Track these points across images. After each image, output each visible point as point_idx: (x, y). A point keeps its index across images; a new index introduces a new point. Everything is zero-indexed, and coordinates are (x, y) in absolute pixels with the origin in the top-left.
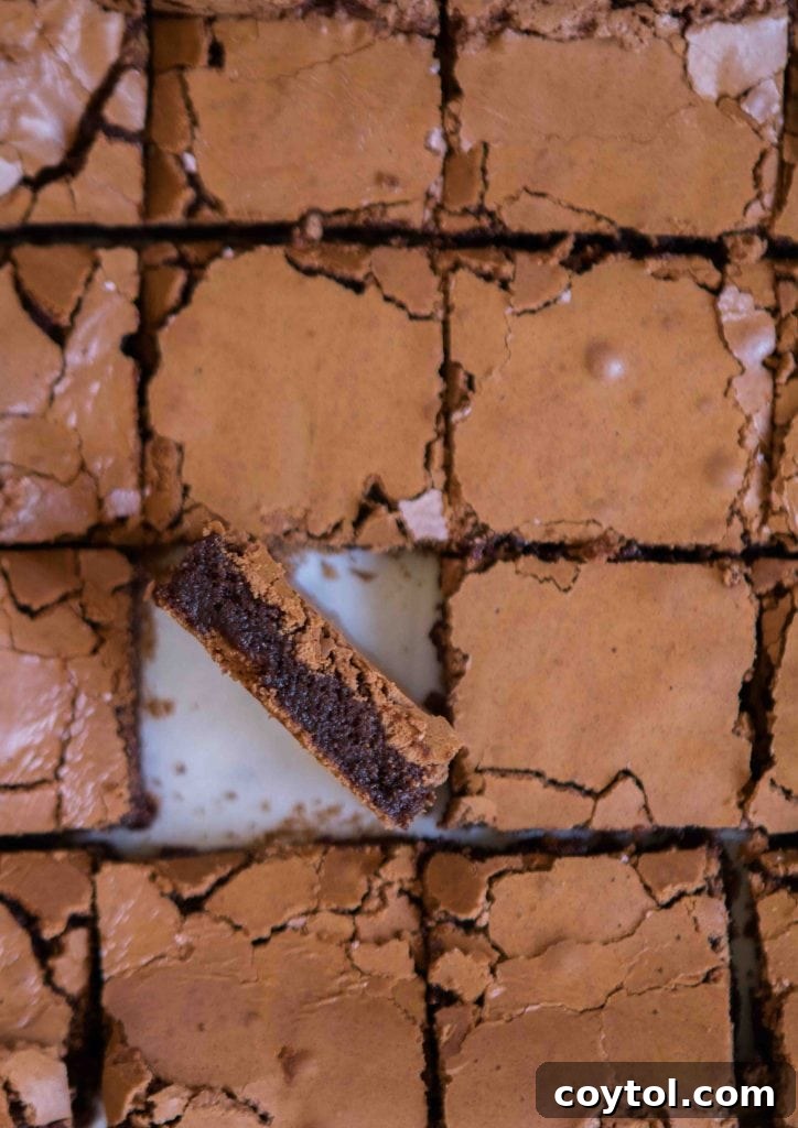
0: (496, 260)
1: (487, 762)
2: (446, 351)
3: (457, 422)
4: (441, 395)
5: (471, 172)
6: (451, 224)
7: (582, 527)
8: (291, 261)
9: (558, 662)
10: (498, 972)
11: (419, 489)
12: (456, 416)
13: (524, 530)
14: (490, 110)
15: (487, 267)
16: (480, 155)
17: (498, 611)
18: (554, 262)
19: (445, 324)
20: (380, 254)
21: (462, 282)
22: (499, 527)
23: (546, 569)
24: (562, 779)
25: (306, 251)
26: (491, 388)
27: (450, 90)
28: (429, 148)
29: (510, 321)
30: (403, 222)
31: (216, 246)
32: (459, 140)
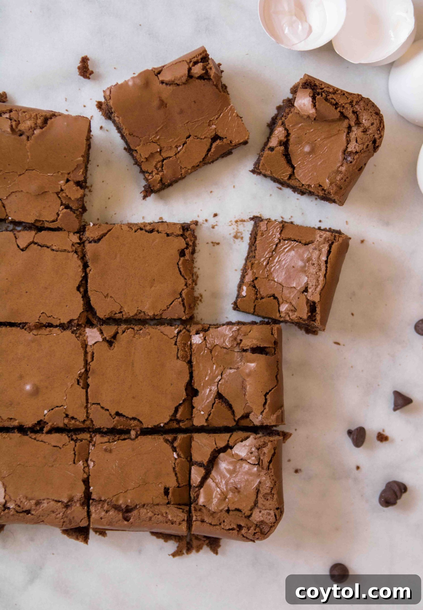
0: (70, 424)
1: (71, 254)
2: (87, 392)
3: (83, 368)
4: (89, 377)
5: (79, 454)
6: (86, 436)
7: (39, 333)
8: (141, 422)
9: (46, 288)
10: (60, 189)
11: (95, 345)
12: (83, 371)
13: (59, 332)
14: (73, 475)
15: (73, 421)
16: (76, 459)
17: (67, 306)
18: (50, 424)
19: (87, 402)
20: (110, 426)
21: (82, 416)
22: (68, 333)
23: (50, 320)
24: (45, 248)
25: (135, 426)
26: (71, 380)
27: (86, 482)
28: (94, 462)
29: (65, 404)
30: (102, 436)
31: (167, 427)
32: (83, 464)
